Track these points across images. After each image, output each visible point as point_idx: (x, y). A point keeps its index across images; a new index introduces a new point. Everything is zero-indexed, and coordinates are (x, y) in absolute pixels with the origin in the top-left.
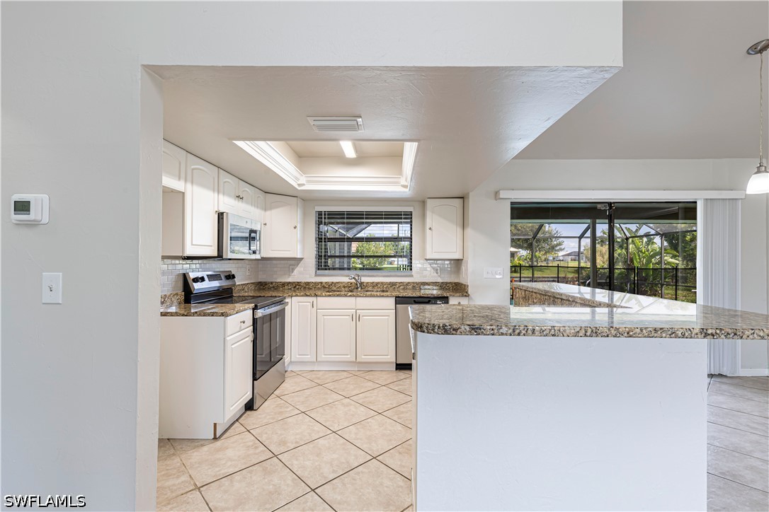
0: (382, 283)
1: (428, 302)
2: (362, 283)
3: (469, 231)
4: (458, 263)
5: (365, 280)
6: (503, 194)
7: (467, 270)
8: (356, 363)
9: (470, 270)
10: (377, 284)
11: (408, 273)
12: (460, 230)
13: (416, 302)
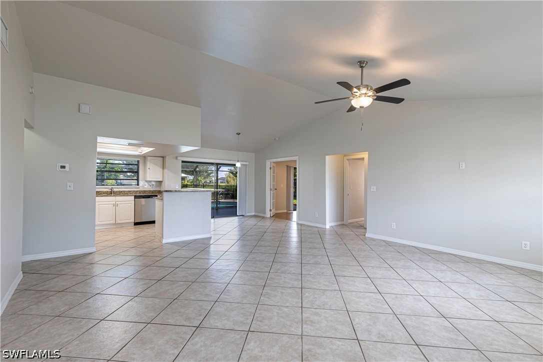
0: (124, 191)
1: (149, 198)
2: (114, 192)
3: (166, 171)
4: (160, 182)
5: (115, 190)
6: (179, 158)
7: (165, 185)
8: (115, 224)
9: (166, 185)
10: (122, 191)
11: (138, 187)
12: (162, 170)
13: (143, 198)
